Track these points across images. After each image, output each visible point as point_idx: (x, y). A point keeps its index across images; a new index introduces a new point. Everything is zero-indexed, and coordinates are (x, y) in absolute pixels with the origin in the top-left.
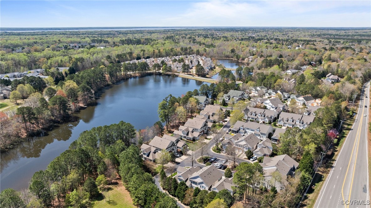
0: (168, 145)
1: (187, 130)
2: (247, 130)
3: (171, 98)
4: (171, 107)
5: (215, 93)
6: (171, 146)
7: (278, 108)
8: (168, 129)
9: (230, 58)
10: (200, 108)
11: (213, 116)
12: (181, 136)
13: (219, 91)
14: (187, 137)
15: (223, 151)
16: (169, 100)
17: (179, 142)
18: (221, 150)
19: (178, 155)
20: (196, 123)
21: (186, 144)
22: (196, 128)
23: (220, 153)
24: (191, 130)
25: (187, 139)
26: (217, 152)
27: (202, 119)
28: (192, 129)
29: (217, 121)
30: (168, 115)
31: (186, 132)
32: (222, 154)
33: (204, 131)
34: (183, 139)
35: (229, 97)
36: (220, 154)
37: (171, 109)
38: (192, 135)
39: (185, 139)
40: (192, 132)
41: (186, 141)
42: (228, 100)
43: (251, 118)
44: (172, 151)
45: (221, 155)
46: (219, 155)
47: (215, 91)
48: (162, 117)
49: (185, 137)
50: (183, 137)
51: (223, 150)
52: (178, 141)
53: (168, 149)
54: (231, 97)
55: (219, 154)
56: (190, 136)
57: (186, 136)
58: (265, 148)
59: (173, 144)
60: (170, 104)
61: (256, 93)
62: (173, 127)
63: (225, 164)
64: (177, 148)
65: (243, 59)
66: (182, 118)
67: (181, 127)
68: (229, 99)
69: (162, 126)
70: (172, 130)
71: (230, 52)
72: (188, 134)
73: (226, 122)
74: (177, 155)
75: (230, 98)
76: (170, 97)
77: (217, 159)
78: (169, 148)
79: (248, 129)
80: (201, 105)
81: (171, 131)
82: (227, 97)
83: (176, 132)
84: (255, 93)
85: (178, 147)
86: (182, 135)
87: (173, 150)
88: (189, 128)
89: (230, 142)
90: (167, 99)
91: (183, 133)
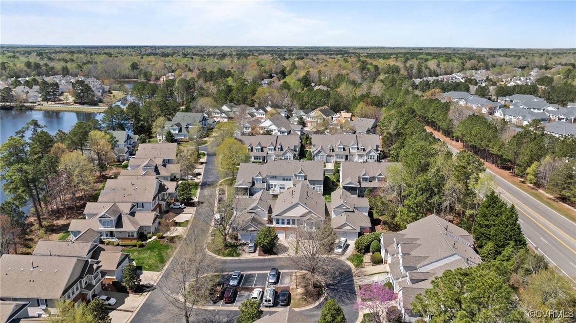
0: (68, 277)
1: (114, 211)
2: (271, 182)
3: (35, 130)
4: (40, 158)
5: (142, 122)
6: (81, 277)
7: (292, 132)
8: (44, 223)
9: (131, 79)
10: (119, 157)
11: (164, 166)
12: (101, 233)
13: (153, 117)
14: (120, 232)
15: (244, 248)
16: (30, 138)
17: (102, 253)
18: (236, 246)
19: (113, 301)
20: (134, 187)
21: (127, 256)
22: (140, 200)
23: (238, 255)
24: (125, 209)
25: (119, 239)
26: (230, 255)
27: (146, 177)
28: (130, 205)
29: (178, 176)
30: (34, 180)
31: (114, 218)
32: (245, 256)
33: (159, 205)
34: (106, 241)
35: (178, 125)
36: (240, 258)
37: (43, 162)
38: (134, 223)
39: (115, 240)
40: (132, 214)
41: (118, 245)
42: (177, 132)
43: (253, 158)
44: (85, 292)
45: (248, 261)
46: (240, 261)
47: (142, 118)
48: (16, 189)
49: (112, 234)
50: (104, 234)
51: (244, 244)
52: (95, 253)
53: (70, 291)
54: (184, 125)
55: (236, 258)
56: (129, 226)
57: (113, 229)
58: (353, 212)
59: (86, 269)
60: (38, 150)
61: (223, 117)
62: (58, 214)
63: (279, 285)
64: (100, 276)
65: (158, 79)
66: (83, 182)
67: (90, 207)
68: (180, 131)
69: (21, 215)
70: (55, 223)
71: (130, 68)
72: (119, 223)
73: (199, 177)
74: (107, 302)
75: (181, 128)
76: (32, 127)
77: (242, 276)
78: (75, 287)
79: (274, 178)
80: (119, 151)
81: (53, 225)
82: (175, 127)
83: (75, 224)
84: (220, 117)
85: (104, 273)
86: (101, 228)
87: (89, 286)
88: (118, 204)
89: (255, 217)
90: (23, 137)
91: (104, 224)
